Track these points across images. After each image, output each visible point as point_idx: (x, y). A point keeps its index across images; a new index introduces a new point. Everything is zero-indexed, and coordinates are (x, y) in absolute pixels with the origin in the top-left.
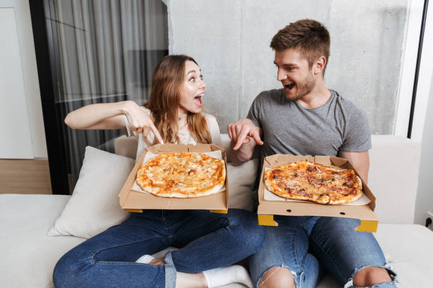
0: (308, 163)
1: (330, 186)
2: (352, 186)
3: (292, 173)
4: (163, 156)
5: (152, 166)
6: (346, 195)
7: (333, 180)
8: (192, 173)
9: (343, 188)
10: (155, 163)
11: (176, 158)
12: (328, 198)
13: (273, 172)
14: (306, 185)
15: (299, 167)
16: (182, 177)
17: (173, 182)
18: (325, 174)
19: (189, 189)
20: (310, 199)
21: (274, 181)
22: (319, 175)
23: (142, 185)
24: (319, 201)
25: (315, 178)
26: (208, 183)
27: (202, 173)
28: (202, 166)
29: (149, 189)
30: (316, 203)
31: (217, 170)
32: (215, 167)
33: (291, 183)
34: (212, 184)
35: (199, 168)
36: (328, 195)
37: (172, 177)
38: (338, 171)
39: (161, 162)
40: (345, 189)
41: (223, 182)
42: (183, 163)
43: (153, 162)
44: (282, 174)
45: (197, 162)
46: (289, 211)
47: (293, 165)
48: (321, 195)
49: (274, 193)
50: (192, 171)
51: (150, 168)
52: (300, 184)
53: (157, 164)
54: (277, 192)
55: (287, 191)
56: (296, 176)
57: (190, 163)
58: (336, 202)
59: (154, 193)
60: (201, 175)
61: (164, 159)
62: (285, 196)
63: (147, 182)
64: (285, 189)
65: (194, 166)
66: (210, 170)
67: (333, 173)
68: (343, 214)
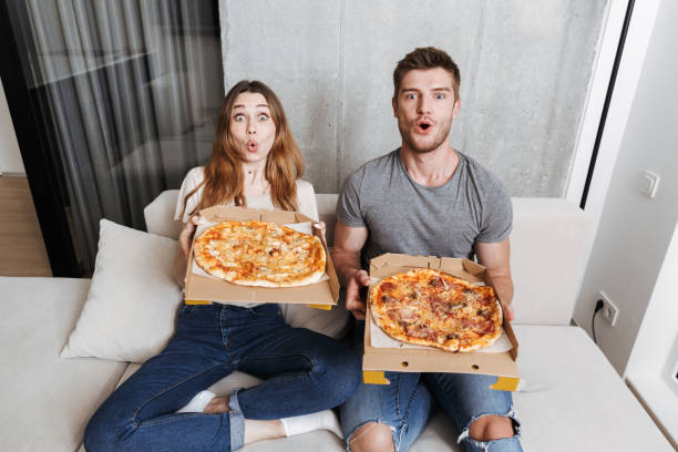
0: (432, 272)
1: (460, 315)
2: (489, 318)
3: (409, 291)
4: (225, 224)
5: (213, 239)
6: (481, 335)
7: (465, 305)
8: (276, 254)
9: (477, 319)
10: (217, 235)
11: (244, 228)
12: (457, 342)
13: (383, 288)
14: (428, 315)
15: (418, 278)
16: (263, 259)
17: (252, 265)
18: (454, 292)
19: (279, 276)
20: (434, 344)
21: (384, 309)
22: (447, 294)
23: (207, 266)
24: (446, 348)
25: (439, 300)
26: (301, 267)
27: (291, 254)
28: (288, 243)
29: (219, 273)
30: (441, 349)
31: (310, 249)
32: (307, 245)
33: (407, 310)
34: (307, 270)
35: (284, 247)
36: (457, 337)
37: (247, 258)
38: (472, 286)
39: (224, 235)
40: (480, 323)
41: (323, 268)
42: (259, 237)
43: (212, 233)
44: (395, 294)
45: (278, 238)
46: (406, 364)
47: (410, 274)
48: (449, 338)
49: (385, 330)
50: (275, 250)
51: (212, 242)
52: (420, 312)
53: (219, 238)
54: (388, 331)
55: (402, 328)
56: (414, 296)
57: (270, 239)
58: (468, 349)
59: (229, 279)
60: (290, 257)
61: (228, 230)
62: (399, 338)
63: (213, 263)
64: (400, 323)
65: (277, 244)
66: (300, 249)
67: (466, 290)
68: (476, 367)
